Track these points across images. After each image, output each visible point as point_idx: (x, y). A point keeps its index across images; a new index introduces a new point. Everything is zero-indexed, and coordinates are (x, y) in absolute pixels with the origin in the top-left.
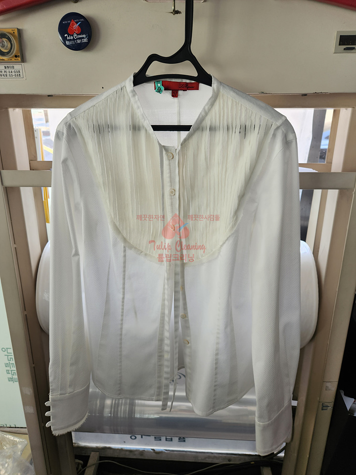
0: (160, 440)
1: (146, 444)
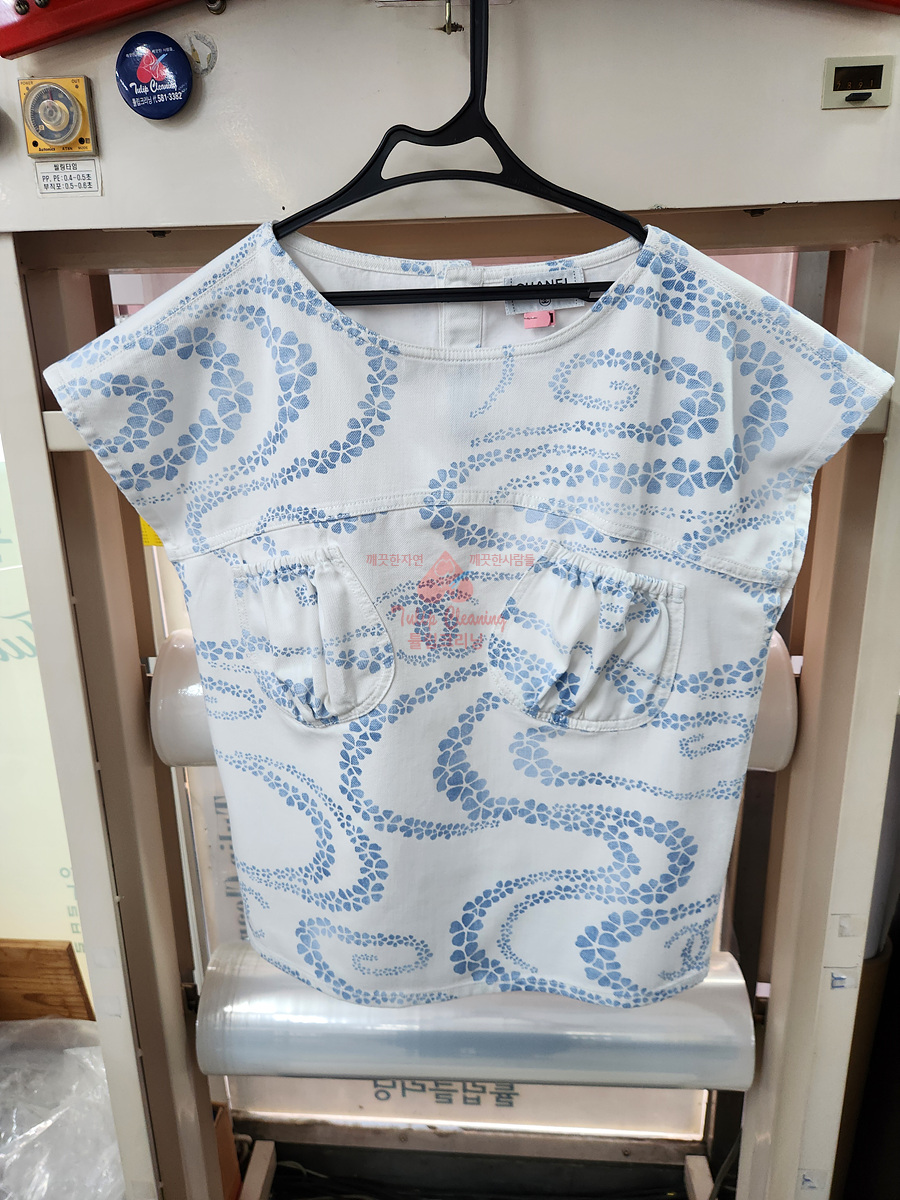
0: (450, 1101)
1: (416, 1114)
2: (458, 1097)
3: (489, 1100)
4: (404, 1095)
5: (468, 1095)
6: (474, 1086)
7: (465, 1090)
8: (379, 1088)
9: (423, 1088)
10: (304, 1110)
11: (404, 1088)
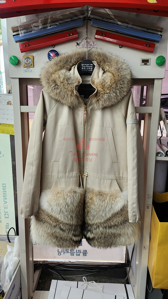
0: (74, 255)
1: (66, 258)
2: (75, 254)
3: (81, 254)
4: (64, 254)
5: (77, 253)
6: (79, 251)
7: (77, 252)
8: (59, 253)
9: (68, 253)
10: (43, 258)
11: (64, 252)
